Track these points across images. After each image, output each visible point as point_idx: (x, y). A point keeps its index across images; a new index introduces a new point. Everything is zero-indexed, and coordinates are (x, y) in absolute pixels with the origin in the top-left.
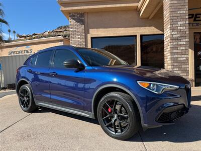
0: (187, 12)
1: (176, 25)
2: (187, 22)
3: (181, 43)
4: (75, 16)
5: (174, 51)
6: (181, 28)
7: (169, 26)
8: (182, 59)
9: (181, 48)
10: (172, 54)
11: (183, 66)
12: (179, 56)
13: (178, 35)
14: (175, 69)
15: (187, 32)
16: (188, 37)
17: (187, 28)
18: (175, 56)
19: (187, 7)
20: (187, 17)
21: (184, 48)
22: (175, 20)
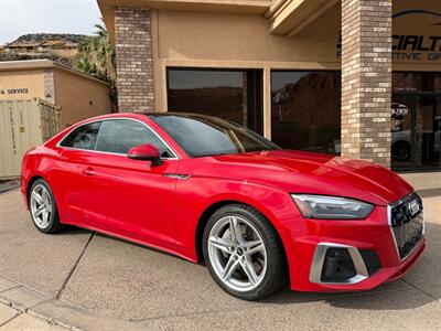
0: (390, 30)
1: (371, 55)
2: (390, 50)
3: (378, 90)
4: (128, 15)
5: (367, 105)
6: (380, 60)
7: (358, 55)
8: (379, 120)
9: (379, 100)
10: (363, 110)
11: (381, 135)
12: (374, 115)
13: (373, 74)
14: (368, 140)
15: (390, 70)
16: (390, 79)
17: (390, 60)
18: (367, 115)
19: (390, 19)
20: (390, 40)
21: (383, 100)
22: (368, 44)
